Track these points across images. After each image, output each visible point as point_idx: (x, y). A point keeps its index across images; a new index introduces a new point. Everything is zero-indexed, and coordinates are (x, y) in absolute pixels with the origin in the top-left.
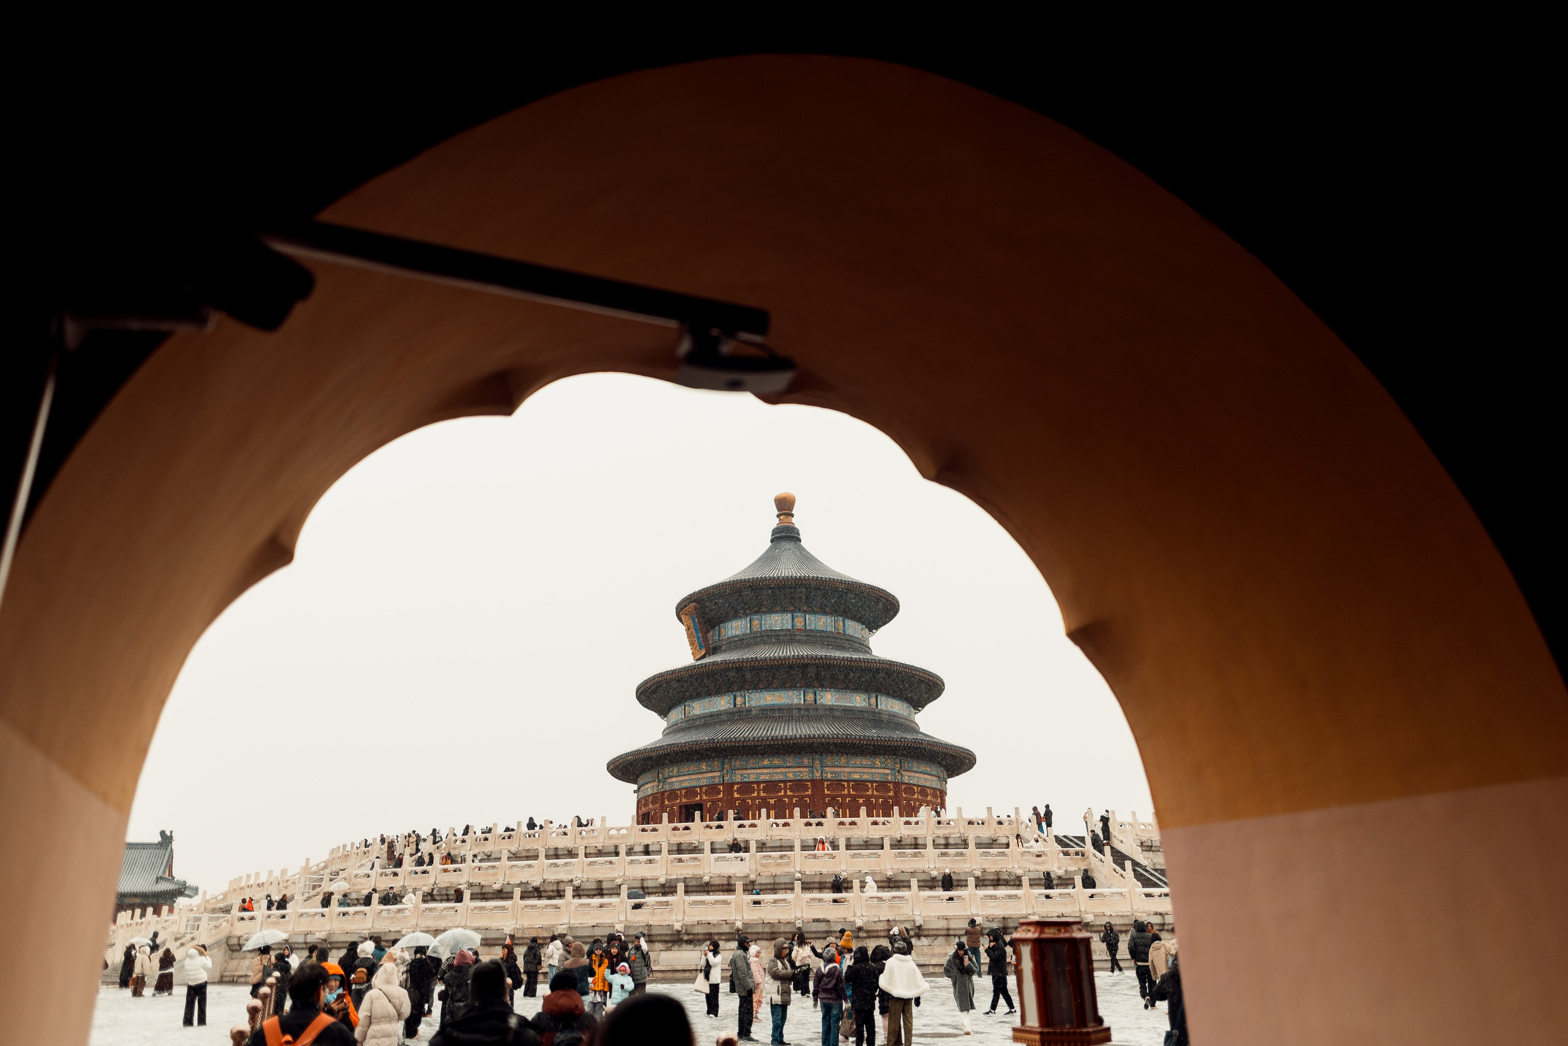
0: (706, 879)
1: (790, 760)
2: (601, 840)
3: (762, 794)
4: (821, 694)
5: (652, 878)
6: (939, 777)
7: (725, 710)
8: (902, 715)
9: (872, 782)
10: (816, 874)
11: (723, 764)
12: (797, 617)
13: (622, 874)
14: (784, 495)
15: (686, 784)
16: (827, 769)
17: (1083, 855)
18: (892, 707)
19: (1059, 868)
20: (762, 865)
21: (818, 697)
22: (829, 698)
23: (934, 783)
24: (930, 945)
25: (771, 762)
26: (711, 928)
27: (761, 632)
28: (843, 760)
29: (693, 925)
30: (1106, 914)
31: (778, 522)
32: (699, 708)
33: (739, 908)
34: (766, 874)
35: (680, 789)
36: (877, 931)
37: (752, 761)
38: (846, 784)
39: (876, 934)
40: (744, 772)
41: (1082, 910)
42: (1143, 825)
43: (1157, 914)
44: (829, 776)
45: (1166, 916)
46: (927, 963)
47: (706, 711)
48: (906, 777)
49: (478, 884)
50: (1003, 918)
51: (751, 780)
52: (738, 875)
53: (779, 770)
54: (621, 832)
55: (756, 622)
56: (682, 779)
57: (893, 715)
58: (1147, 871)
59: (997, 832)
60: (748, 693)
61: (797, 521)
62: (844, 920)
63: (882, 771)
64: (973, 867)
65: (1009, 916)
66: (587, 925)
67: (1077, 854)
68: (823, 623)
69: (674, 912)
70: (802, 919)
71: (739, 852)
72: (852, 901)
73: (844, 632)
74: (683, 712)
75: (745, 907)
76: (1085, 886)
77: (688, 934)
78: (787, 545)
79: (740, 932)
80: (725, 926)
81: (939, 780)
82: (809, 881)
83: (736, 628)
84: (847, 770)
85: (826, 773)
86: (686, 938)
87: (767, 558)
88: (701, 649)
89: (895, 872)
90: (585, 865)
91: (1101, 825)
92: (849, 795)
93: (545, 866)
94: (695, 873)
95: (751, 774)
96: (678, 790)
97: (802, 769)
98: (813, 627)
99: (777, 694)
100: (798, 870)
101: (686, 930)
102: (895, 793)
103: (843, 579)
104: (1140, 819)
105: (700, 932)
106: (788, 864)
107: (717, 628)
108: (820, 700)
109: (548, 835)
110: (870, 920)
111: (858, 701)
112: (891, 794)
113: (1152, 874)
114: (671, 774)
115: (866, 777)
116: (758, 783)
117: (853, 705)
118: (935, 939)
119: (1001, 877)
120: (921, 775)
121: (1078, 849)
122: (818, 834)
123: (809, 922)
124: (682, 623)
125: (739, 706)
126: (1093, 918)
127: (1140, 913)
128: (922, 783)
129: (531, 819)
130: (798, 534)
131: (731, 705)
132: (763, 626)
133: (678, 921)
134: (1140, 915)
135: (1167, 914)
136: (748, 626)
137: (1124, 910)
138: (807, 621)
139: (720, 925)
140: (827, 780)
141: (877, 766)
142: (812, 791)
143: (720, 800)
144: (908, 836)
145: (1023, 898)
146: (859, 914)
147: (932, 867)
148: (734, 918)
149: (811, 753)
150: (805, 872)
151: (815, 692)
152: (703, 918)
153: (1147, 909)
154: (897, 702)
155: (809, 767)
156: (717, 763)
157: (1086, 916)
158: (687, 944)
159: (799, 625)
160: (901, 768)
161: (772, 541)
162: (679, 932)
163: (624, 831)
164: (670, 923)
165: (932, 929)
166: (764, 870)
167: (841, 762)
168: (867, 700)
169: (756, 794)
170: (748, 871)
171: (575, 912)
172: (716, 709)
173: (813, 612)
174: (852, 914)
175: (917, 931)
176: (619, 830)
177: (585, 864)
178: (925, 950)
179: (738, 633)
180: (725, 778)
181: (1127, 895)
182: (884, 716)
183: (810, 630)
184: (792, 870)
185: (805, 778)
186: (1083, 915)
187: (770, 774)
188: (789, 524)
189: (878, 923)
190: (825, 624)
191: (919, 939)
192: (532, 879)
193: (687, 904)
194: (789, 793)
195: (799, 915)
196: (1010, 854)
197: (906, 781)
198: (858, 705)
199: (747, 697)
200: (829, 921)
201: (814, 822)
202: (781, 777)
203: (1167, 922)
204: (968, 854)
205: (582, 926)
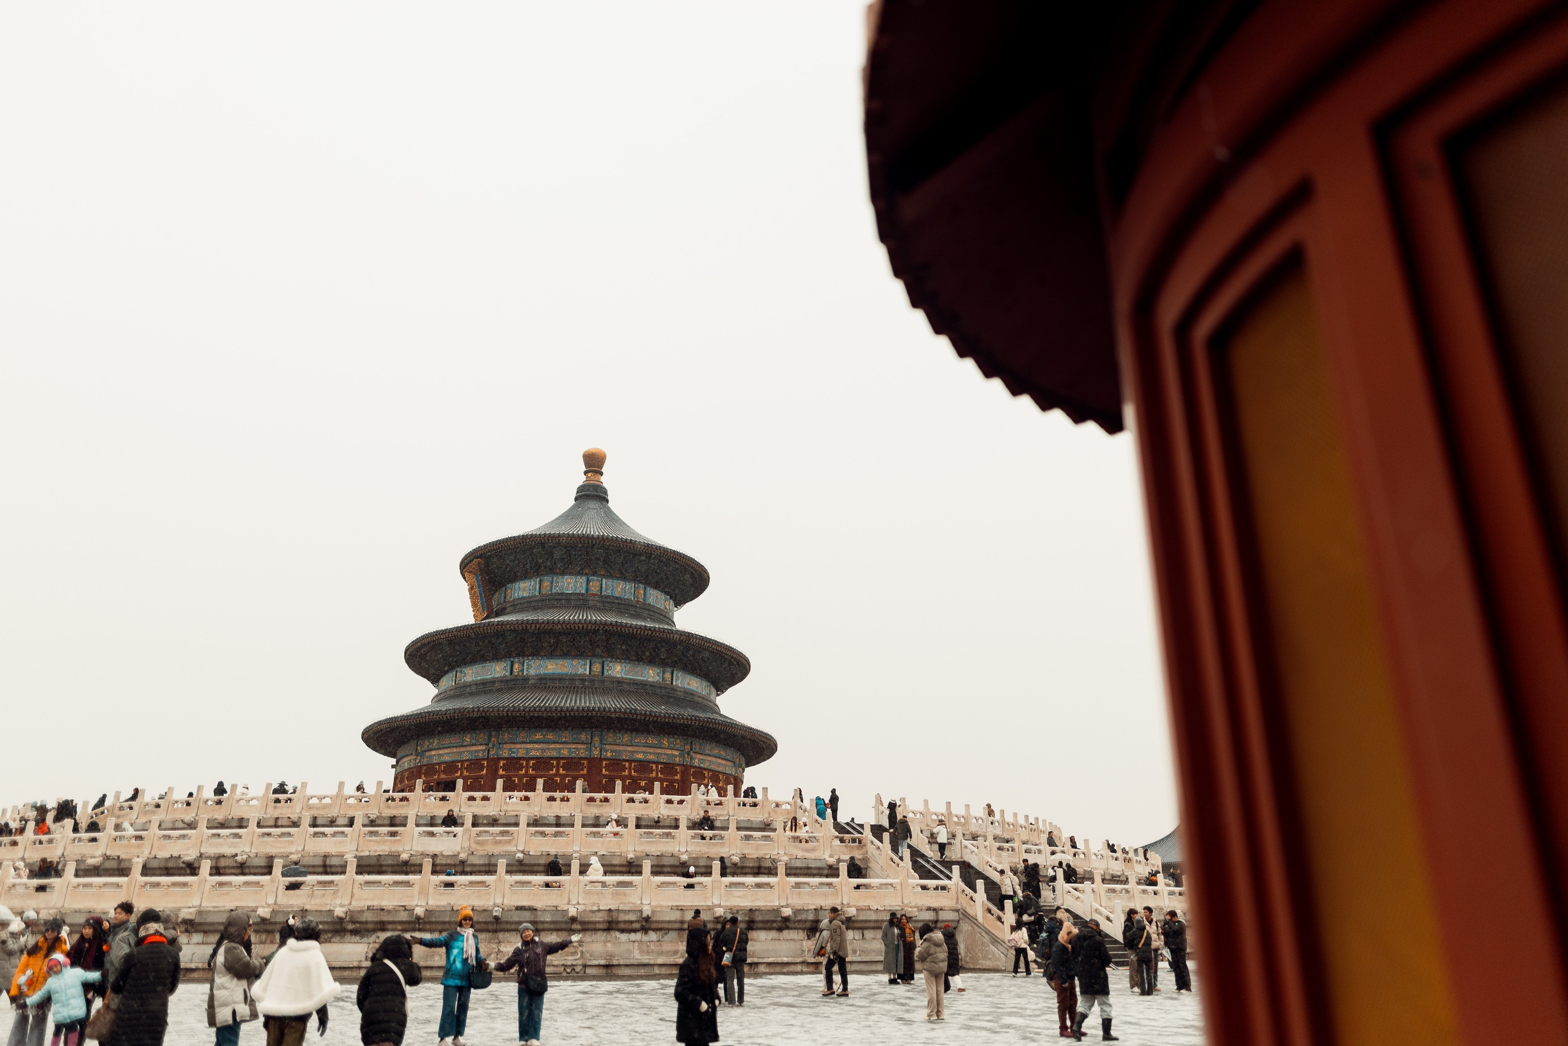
0: (405, 856)
1: (566, 735)
2: (298, 811)
3: (531, 772)
4: (610, 665)
5: (337, 854)
6: (734, 762)
7: (501, 677)
8: (700, 693)
9: (657, 763)
10: (542, 855)
11: (490, 736)
12: (593, 580)
13: (300, 848)
14: (594, 451)
15: (447, 758)
16: (607, 747)
17: (860, 842)
18: (689, 684)
19: (831, 856)
20: (478, 843)
21: (606, 668)
22: (618, 670)
23: (727, 768)
24: (659, 941)
25: (544, 736)
26: (384, 916)
27: (551, 594)
28: (626, 738)
29: (362, 911)
30: (871, 908)
31: (585, 479)
32: (471, 674)
33: (424, 892)
34: (481, 853)
35: (439, 764)
36: (595, 923)
37: (523, 735)
38: (627, 764)
39: (592, 926)
40: (512, 746)
41: (845, 902)
42: (936, 814)
43: (930, 910)
44: (609, 754)
45: (940, 912)
46: (652, 962)
47: (479, 678)
48: (696, 760)
49: (116, 858)
50: (751, 910)
51: (520, 755)
52: (445, 853)
53: (552, 746)
54: (324, 801)
55: (546, 584)
56: (442, 752)
57: (691, 693)
58: (928, 862)
59: (771, 815)
60: (528, 659)
61: (606, 481)
62: (554, 909)
63: (669, 752)
64: (731, 852)
65: (758, 908)
66: (223, 909)
67: (854, 841)
68: (621, 589)
69: (340, 894)
70: (503, 906)
71: (450, 827)
72: (567, 886)
73: (644, 601)
74: (454, 679)
75: (431, 890)
76: (850, 876)
77: (354, 922)
78: (593, 505)
79: (421, 921)
80: (402, 913)
81: (735, 766)
82: (533, 862)
83: (524, 590)
84: (630, 749)
85: (606, 751)
86: (350, 927)
87: (569, 516)
88: (483, 610)
89: (638, 854)
90: (256, 837)
91: (887, 812)
92: (630, 776)
93: (205, 837)
94: (393, 850)
95: (521, 748)
96: (436, 764)
97: (579, 746)
98: (609, 593)
99: (560, 662)
100: (521, 848)
101: (351, 917)
102: (682, 777)
103: (646, 542)
104: (932, 809)
105: (369, 919)
106: (509, 842)
107: (504, 588)
108: (608, 672)
109: (234, 803)
110: (588, 909)
111: (651, 674)
112: (678, 777)
113: (934, 866)
114: (431, 746)
115: (651, 757)
116: (528, 760)
117: (645, 679)
118: (666, 934)
119: (763, 865)
120: (714, 759)
121: (857, 835)
122: (561, 811)
123: (511, 910)
124: (465, 580)
125: (516, 674)
126: (855, 912)
127: (911, 907)
128: (713, 767)
129: (221, 784)
130: (606, 493)
131: (506, 672)
132: (554, 587)
133: (342, 906)
134: (910, 909)
135: (941, 910)
136: (538, 588)
137: (894, 904)
138: (604, 585)
139: (396, 911)
140: (605, 759)
141: (664, 746)
142: (587, 771)
143: (481, 777)
144: (668, 816)
145: (776, 887)
146: (574, 902)
147: (683, 850)
148: (415, 903)
149: (591, 728)
150: (529, 852)
151: (603, 662)
152: (376, 903)
153: (920, 904)
154: (696, 679)
155: (587, 744)
156: (482, 736)
157: (848, 909)
158: (351, 935)
159: (594, 588)
160: (691, 750)
161: (576, 499)
162: (341, 920)
163: (327, 801)
164: (332, 908)
165: (663, 922)
166: (478, 848)
167: (624, 740)
168: (661, 675)
169: (523, 772)
170: (458, 849)
171: (210, 892)
172: (490, 676)
173: (610, 576)
174: (566, 901)
175: (644, 924)
176: (321, 799)
177: (256, 835)
178: (652, 947)
179: (526, 595)
180: (491, 753)
181: (899, 887)
182: (679, 693)
183: (607, 597)
184: (514, 849)
185: (583, 755)
186: (844, 909)
187: (542, 750)
188: (596, 482)
189: (597, 913)
190: (624, 590)
191: (646, 933)
192: (185, 853)
193: (357, 885)
194: (561, 771)
195: (499, 901)
196: (776, 838)
197: (696, 764)
198: (651, 680)
199: (525, 664)
200: (536, 910)
201: (559, 796)
202: (554, 754)
203: (941, 918)
204: (727, 837)
205: (216, 909)
